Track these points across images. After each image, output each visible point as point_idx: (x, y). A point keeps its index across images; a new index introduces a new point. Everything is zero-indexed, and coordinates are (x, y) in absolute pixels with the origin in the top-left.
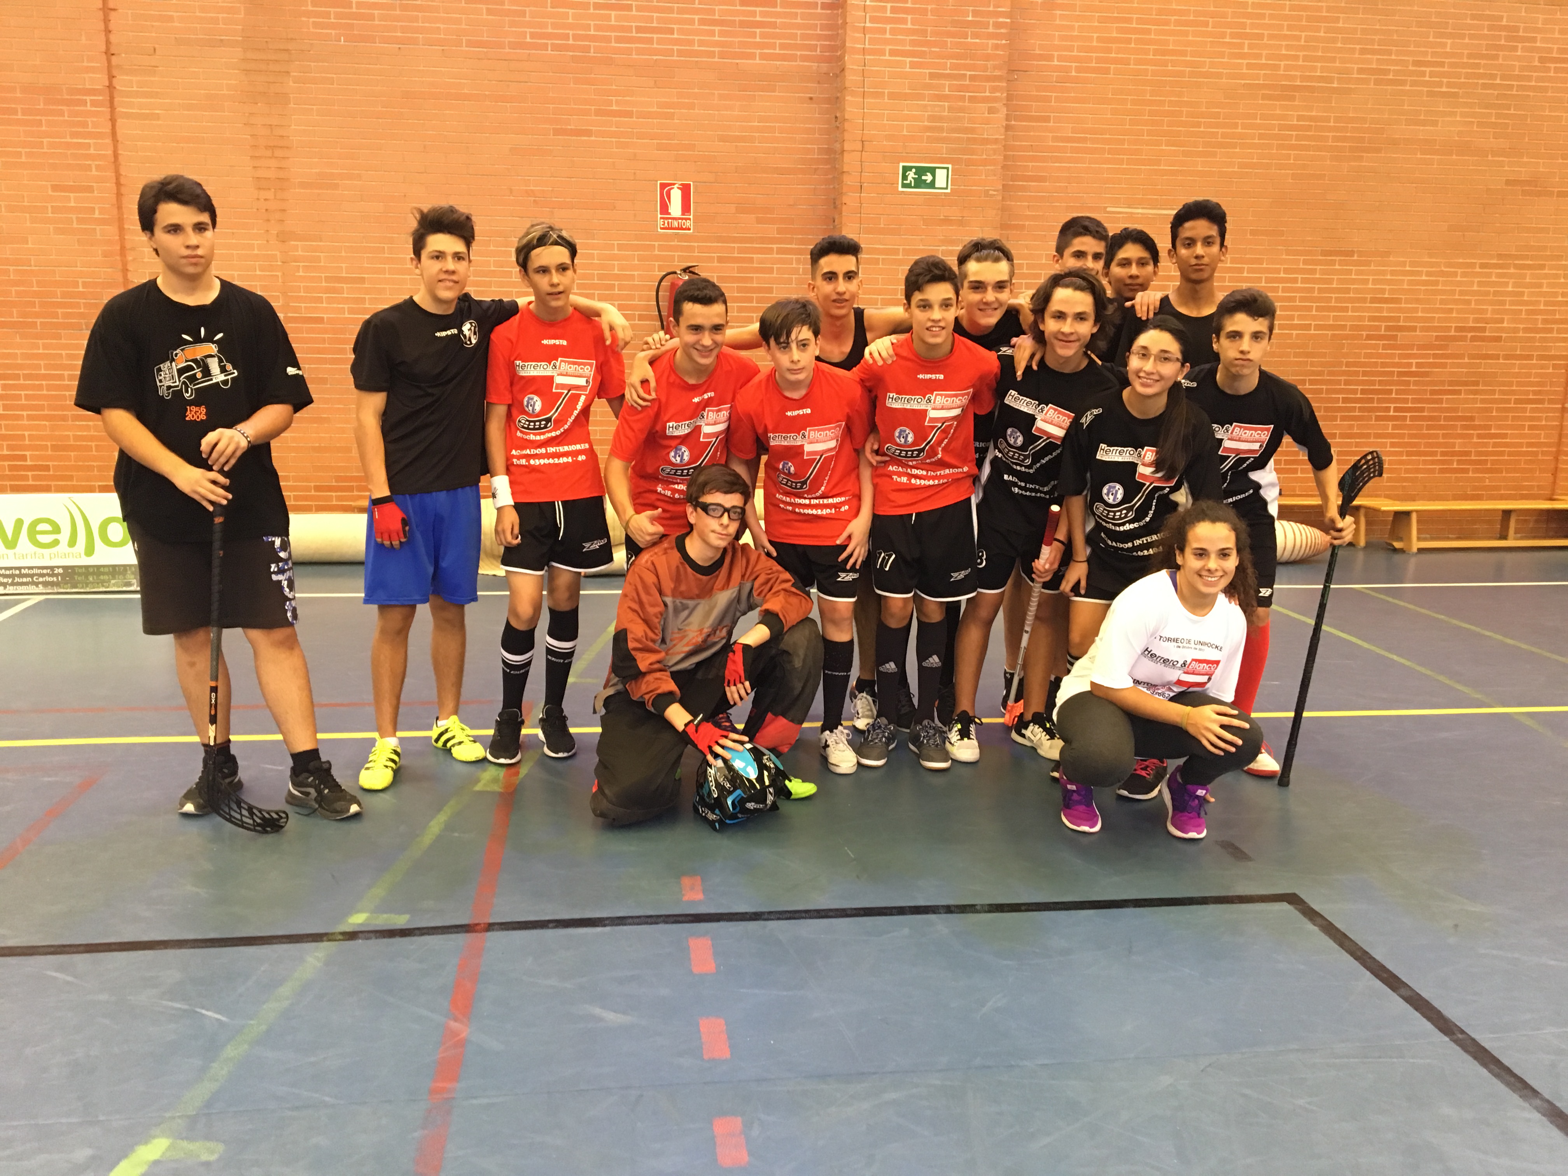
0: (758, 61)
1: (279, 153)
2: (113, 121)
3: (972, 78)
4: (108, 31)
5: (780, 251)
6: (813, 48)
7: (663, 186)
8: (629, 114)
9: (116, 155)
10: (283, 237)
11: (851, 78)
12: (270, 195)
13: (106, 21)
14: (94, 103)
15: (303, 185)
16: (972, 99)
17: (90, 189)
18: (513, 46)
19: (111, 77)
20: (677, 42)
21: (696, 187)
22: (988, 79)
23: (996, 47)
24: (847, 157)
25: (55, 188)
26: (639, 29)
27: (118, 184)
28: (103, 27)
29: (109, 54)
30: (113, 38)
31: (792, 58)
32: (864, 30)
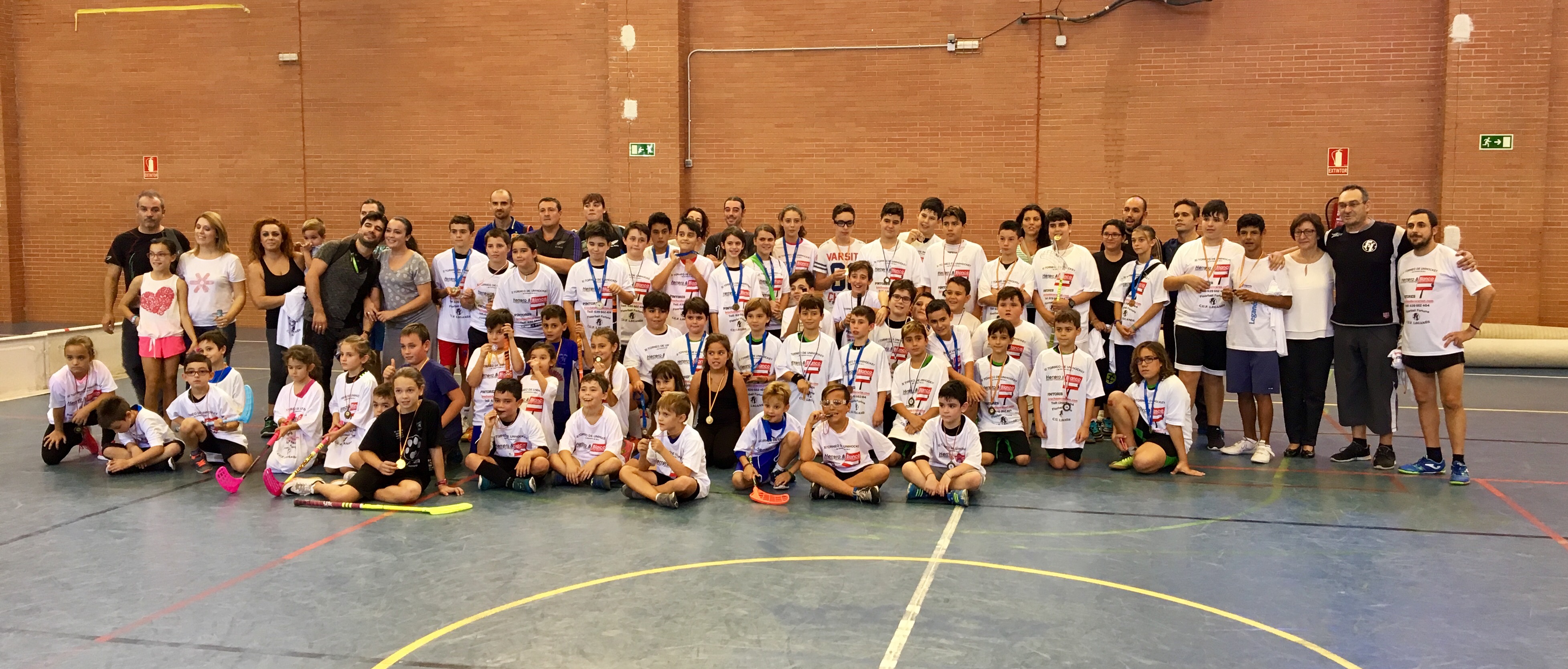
0: (1391, 81)
1: (1119, 143)
2: (1038, 131)
3: (1527, 86)
4: (1039, 88)
5: (1401, 184)
6: (1425, 72)
7: (1331, 151)
8: (1313, 113)
9: (1038, 147)
10: (1118, 186)
11: (1450, 89)
12: (1113, 164)
13: (1039, 83)
14: (1029, 123)
15: (1129, 159)
16: (1526, 98)
17: (1023, 165)
18: (1248, 81)
19: (1039, 110)
20: (1342, 74)
21: (1350, 150)
22: (1537, 86)
23: (1541, 68)
24: (1446, 133)
25: (1007, 165)
27: (1038, 162)
28: (1037, 86)
29: (1039, 98)
30: (1041, 91)
31: (1412, 78)
32: (1458, 64)
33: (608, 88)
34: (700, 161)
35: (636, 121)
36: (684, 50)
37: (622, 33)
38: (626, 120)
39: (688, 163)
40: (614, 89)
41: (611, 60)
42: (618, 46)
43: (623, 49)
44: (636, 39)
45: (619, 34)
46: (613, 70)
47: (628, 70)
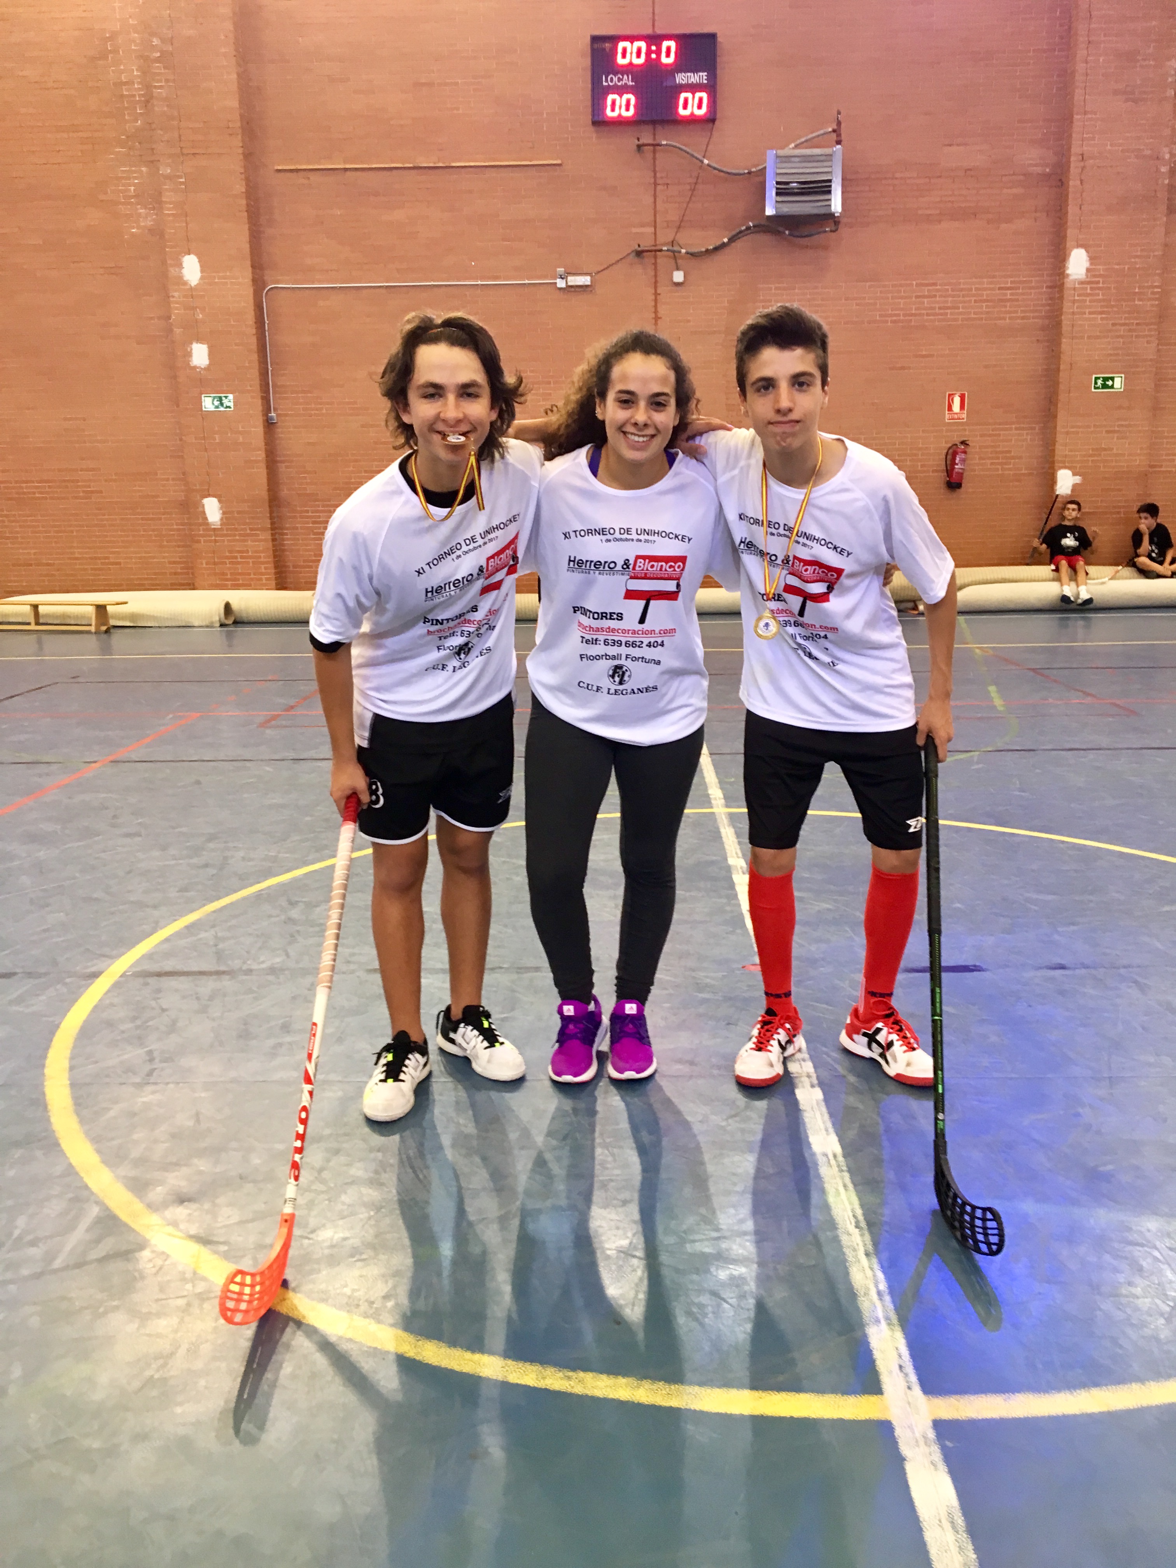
0: (1008, 321)
3: (1137, 324)
5: (1016, 429)
6: (1040, 311)
7: (950, 395)
8: (931, 356)
11: (1066, 327)
16: (1137, 336)
20: (961, 313)
21: (968, 395)
22: (1147, 324)
23: (1152, 305)
24: (1061, 374)
26: (940, 308)
31: (1028, 318)
32: (1074, 301)
33: (171, 331)
34: (286, 415)
35: (207, 369)
36: (258, 284)
37: (184, 265)
38: (195, 367)
39: (272, 418)
40: (178, 331)
41: (173, 297)
42: (180, 281)
43: (185, 283)
44: (202, 271)
45: (180, 265)
46: (177, 309)
47: (194, 308)
